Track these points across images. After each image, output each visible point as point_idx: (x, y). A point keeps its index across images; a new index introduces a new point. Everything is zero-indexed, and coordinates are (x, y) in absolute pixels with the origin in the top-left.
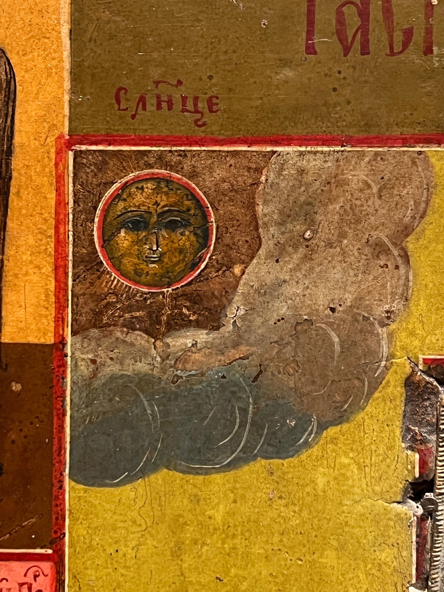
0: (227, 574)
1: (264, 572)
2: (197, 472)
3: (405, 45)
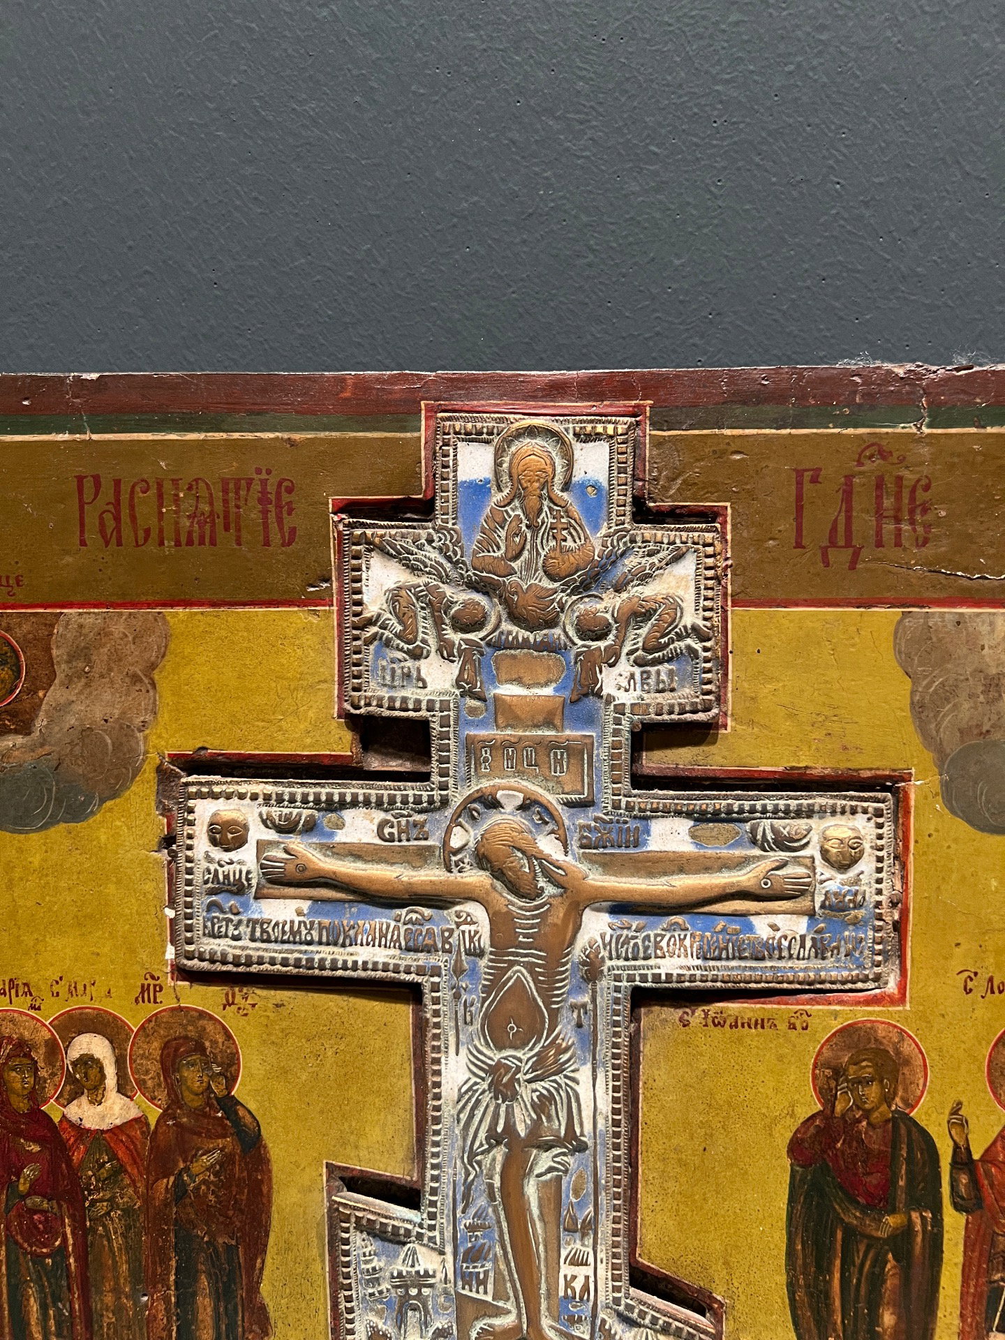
0: (44, 900)
1: (68, 899)
2: (20, 832)
3: (146, 540)
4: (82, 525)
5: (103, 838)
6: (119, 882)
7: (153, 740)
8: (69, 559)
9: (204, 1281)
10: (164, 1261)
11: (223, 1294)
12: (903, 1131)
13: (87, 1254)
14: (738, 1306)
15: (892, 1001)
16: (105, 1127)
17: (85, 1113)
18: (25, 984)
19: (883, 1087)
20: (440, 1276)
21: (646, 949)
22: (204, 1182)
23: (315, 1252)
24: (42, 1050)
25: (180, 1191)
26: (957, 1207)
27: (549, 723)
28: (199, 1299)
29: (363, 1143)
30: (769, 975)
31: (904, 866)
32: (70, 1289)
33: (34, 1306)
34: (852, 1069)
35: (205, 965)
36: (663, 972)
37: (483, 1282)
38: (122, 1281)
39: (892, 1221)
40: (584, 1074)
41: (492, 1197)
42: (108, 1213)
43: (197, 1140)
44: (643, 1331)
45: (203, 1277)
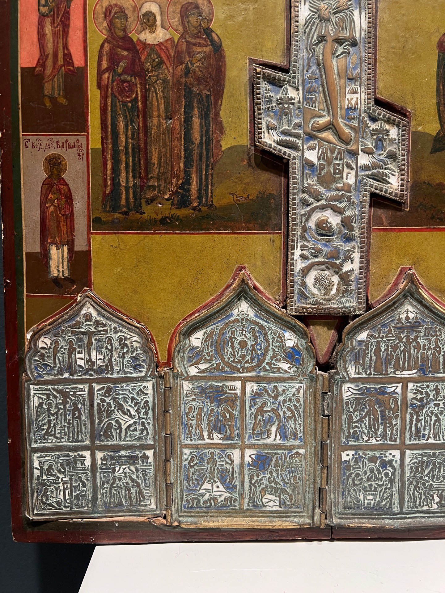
9: (196, 111)
10: (179, 103)
11: (205, 116)
13: (146, 100)
14: (417, 113)
16: (156, 43)
17: (148, 37)
20: (297, 100)
22: (198, 67)
23: (243, 97)
24: (130, 9)
25: (187, 72)
28: (194, 119)
29: (264, 49)
32: (138, 117)
33: (122, 126)
37: (315, 102)
38: (161, 112)
40: (356, 13)
41: (319, 65)
42: (156, 82)
43: (195, 48)
44: (379, 122)
45: (196, 109)
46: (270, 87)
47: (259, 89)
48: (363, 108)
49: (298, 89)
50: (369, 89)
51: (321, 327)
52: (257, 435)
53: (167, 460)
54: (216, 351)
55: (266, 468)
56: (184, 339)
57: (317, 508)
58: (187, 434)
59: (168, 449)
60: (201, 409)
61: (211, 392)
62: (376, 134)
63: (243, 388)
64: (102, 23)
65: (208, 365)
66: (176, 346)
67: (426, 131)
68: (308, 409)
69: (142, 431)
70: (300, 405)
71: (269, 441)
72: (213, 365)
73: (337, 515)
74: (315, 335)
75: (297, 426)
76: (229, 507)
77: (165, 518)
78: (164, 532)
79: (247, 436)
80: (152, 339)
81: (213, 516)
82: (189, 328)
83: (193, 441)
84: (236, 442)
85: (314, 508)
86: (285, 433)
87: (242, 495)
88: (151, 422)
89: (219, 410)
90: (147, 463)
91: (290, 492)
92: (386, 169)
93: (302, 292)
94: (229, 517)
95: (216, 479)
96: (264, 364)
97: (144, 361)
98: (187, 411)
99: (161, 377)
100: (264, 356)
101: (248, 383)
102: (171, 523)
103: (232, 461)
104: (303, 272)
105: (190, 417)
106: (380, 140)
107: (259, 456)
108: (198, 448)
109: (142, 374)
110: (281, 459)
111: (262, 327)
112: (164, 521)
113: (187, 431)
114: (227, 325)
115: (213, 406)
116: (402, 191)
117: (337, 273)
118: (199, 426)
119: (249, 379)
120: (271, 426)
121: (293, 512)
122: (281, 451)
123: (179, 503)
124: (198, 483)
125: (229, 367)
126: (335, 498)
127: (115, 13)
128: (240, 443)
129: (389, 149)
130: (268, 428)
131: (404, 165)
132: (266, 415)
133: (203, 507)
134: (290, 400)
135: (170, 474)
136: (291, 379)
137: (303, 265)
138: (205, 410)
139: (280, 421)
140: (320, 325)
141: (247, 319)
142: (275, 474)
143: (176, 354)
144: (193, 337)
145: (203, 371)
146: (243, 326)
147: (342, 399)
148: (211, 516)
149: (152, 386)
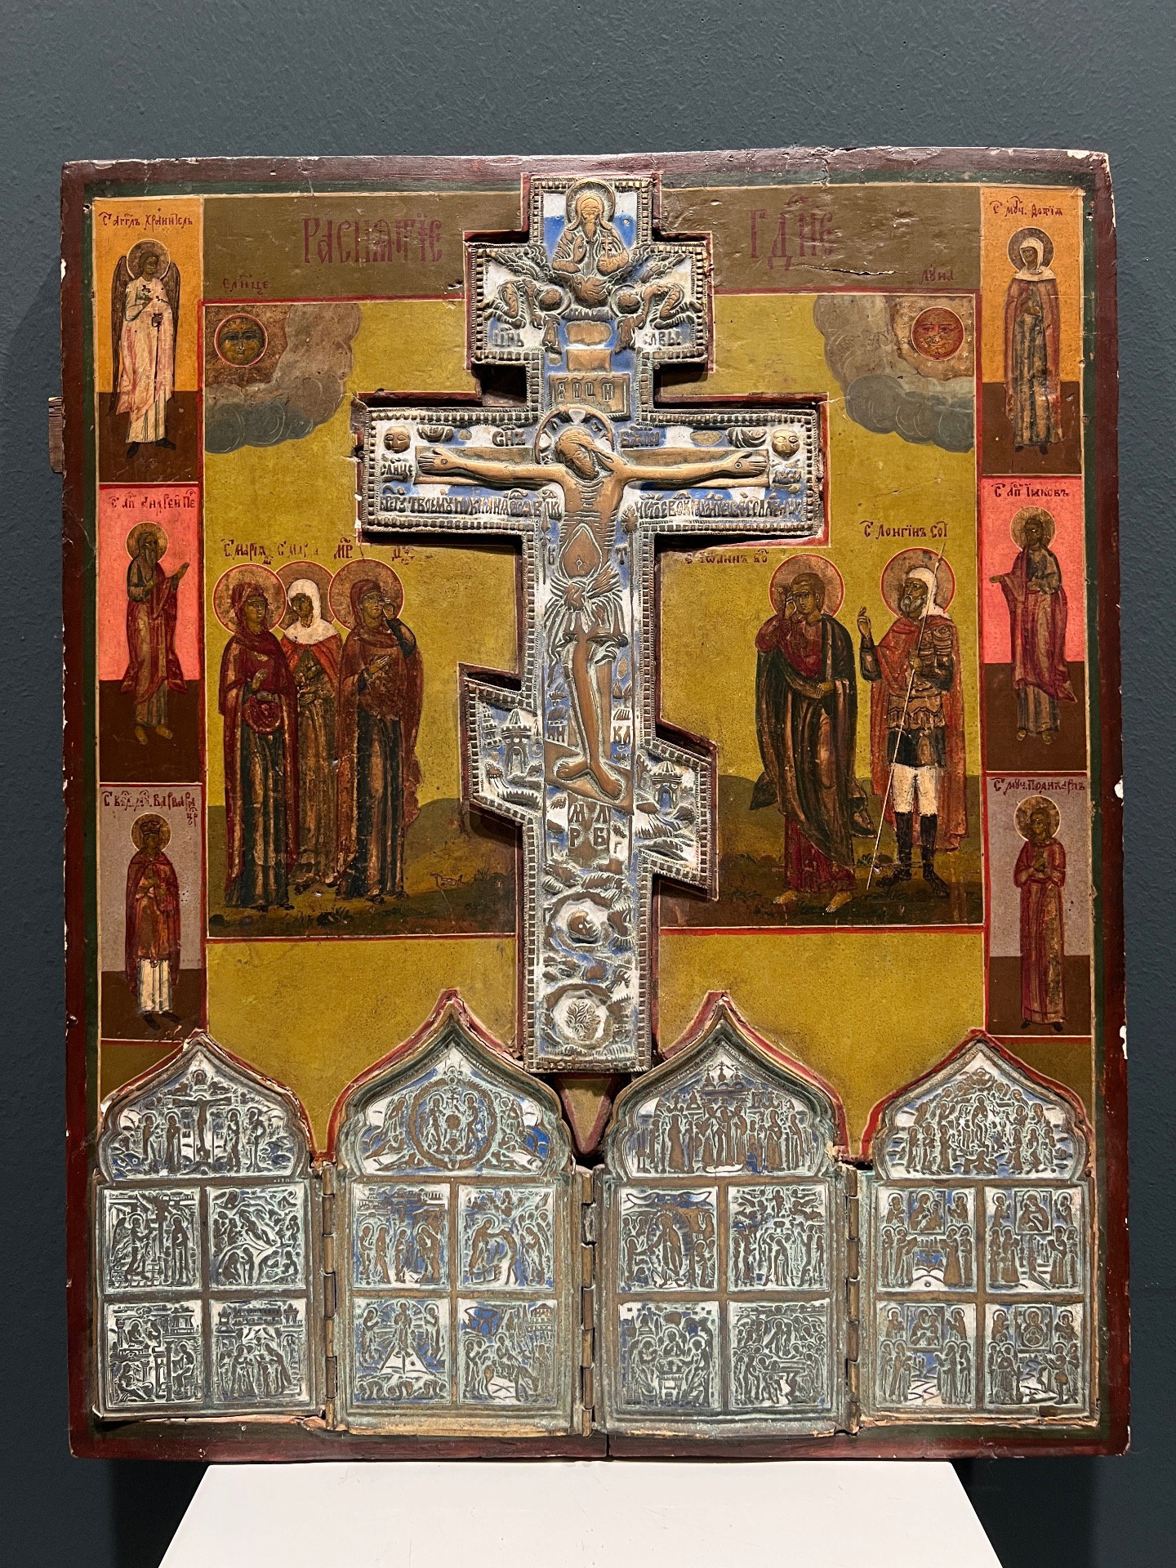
0: (275, 491)
1: (291, 489)
2: (261, 446)
4: (307, 249)
5: (315, 449)
6: (325, 477)
7: (349, 384)
8: (298, 271)
9: (377, 747)
10: (350, 734)
11: (390, 755)
12: (829, 627)
13: (297, 730)
14: (726, 748)
15: (820, 543)
16: (312, 642)
17: (300, 634)
18: (262, 547)
19: (815, 599)
20: (534, 730)
21: (664, 510)
22: (379, 678)
23: (451, 724)
24: (272, 591)
25: (362, 686)
26: (865, 677)
27: (602, 368)
28: (374, 759)
29: (483, 649)
30: (741, 525)
31: (824, 455)
32: (284, 757)
33: (259, 770)
34: (795, 587)
35: (382, 529)
36: (674, 524)
37: (562, 734)
38: (321, 748)
39: (823, 686)
40: (626, 594)
41: (567, 676)
42: (313, 702)
43: (374, 650)
44: (664, 763)
45: (376, 744)
46: (491, 711)
47: (473, 715)
48: (638, 742)
49: (535, 715)
50: (646, 712)
51: (583, 1091)
52: (478, 1276)
53: (328, 1317)
54: (408, 1133)
55: (493, 1331)
56: (357, 1112)
57: (578, 1402)
58: (362, 1273)
59: (330, 1297)
60: (384, 1231)
61: (399, 1203)
62: (659, 782)
63: (454, 1195)
64: (228, 612)
65: (396, 1157)
66: (342, 1126)
67: (743, 775)
68: (562, 1231)
69: (287, 1267)
70: (548, 1224)
71: (497, 1286)
72: (403, 1157)
73: (615, 1415)
74: (573, 1105)
75: (544, 1259)
76: (431, 1398)
77: (324, 1417)
78: (323, 1441)
79: (461, 1278)
80: (303, 1113)
81: (405, 1415)
82: (364, 1094)
83: (372, 1286)
84: (442, 1286)
85: (573, 1401)
86: (524, 1271)
87: (453, 1378)
88: (302, 1252)
89: (415, 1233)
90: (295, 1321)
91: (534, 1374)
92: (676, 836)
93: (548, 1035)
94: (432, 1416)
95: (410, 1351)
96: (489, 1156)
97: (290, 1150)
98: (361, 1234)
99: (318, 1177)
100: (488, 1142)
101: (461, 1187)
102: (334, 1427)
103: (436, 1319)
104: (548, 1001)
105: (366, 1244)
106: (667, 792)
107: (480, 1311)
108: (379, 1297)
109: (288, 1172)
110: (518, 1315)
111: (484, 1093)
112: (323, 1423)
113: (361, 1269)
114: (425, 1090)
115: (404, 1226)
116: (703, 871)
117: (604, 1003)
118: (381, 1259)
119: (464, 1181)
120: (500, 1260)
121: (539, 1409)
122: (518, 1303)
123: (348, 1391)
124: (380, 1357)
125: (429, 1161)
126: (610, 1385)
127: (249, 597)
128: (449, 1288)
129: (681, 804)
130: (495, 1263)
131: (705, 830)
132: (492, 1242)
133: (388, 1399)
134: (531, 1216)
135: (332, 1341)
136: (533, 1180)
137: (550, 990)
138: (392, 1233)
139: (515, 1252)
140: (581, 1088)
141: (459, 1080)
142: (507, 1342)
143: (343, 1138)
144: (371, 1110)
145: (387, 1168)
146: (453, 1091)
147: (618, 1213)
148: (401, 1415)
149: (303, 1191)
